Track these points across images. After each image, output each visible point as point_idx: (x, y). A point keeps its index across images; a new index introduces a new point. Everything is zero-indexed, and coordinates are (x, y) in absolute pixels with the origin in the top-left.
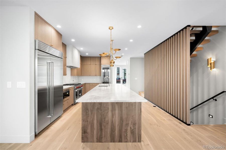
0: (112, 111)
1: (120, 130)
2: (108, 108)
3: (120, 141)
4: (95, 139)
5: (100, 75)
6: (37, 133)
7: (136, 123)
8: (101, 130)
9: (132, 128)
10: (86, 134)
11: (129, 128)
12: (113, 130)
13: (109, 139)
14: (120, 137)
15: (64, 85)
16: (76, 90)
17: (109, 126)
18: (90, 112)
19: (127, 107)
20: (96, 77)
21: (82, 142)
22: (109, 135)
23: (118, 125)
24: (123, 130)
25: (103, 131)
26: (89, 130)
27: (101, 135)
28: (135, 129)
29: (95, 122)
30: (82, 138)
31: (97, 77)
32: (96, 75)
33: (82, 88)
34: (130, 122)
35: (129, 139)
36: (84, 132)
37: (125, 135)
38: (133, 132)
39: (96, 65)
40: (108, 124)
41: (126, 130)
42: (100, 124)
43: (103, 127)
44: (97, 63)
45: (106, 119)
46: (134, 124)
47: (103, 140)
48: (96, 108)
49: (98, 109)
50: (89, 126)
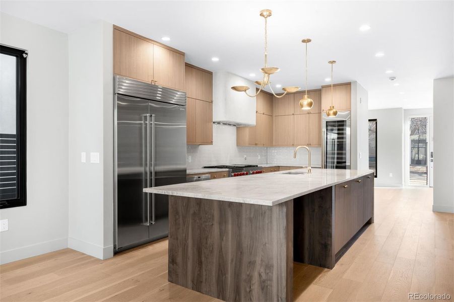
0: (220, 223)
1: (237, 275)
2: (213, 216)
4: (190, 282)
5: (321, 145)
6: (117, 247)
7: (272, 266)
8: (200, 263)
9: (264, 277)
10: (175, 265)
11: (256, 275)
13: (214, 289)
14: (237, 290)
17: (215, 259)
18: (181, 221)
19: (251, 220)
21: (169, 281)
23: (232, 260)
24: (244, 276)
25: (204, 266)
26: (179, 259)
27: (200, 275)
28: (271, 280)
29: (190, 243)
30: (169, 271)
32: (309, 145)
34: (258, 260)
37: (248, 290)
38: (264, 286)
39: (309, 113)
40: (212, 252)
41: (250, 278)
43: (203, 259)
45: (209, 241)
46: (269, 267)
47: (204, 287)
48: (191, 212)
49: (194, 214)
50: (180, 250)
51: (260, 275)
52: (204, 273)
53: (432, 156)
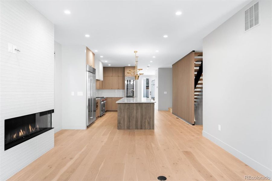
0: (136, 110)
1: (141, 122)
2: (134, 108)
3: (141, 129)
4: (126, 128)
5: (124, 89)
6: (88, 125)
7: (151, 118)
8: (130, 121)
9: (149, 121)
10: (120, 124)
11: (147, 121)
12: (137, 122)
13: (134, 127)
14: (141, 126)
15: (96, 98)
16: (102, 103)
17: (135, 119)
18: (122, 111)
19: (145, 108)
20: (118, 90)
21: (118, 129)
22: (134, 125)
23: (140, 119)
24: (143, 122)
25: (131, 122)
26: (122, 122)
27: (129, 125)
28: (151, 121)
29: (126, 117)
30: (118, 126)
31: (120, 90)
32: (118, 89)
33: (105, 101)
34: (147, 117)
35: (146, 127)
36: (119, 123)
37: (144, 125)
38: (149, 123)
39: (118, 76)
40: (133, 118)
41: (145, 122)
42: (129, 118)
43: (131, 120)
44: (120, 75)
45: (133, 115)
46: (150, 118)
47: (131, 128)
48: (126, 108)
49: (127, 109)
50: (122, 120)
51: (148, 121)
52: (131, 124)
53: (150, 93)
